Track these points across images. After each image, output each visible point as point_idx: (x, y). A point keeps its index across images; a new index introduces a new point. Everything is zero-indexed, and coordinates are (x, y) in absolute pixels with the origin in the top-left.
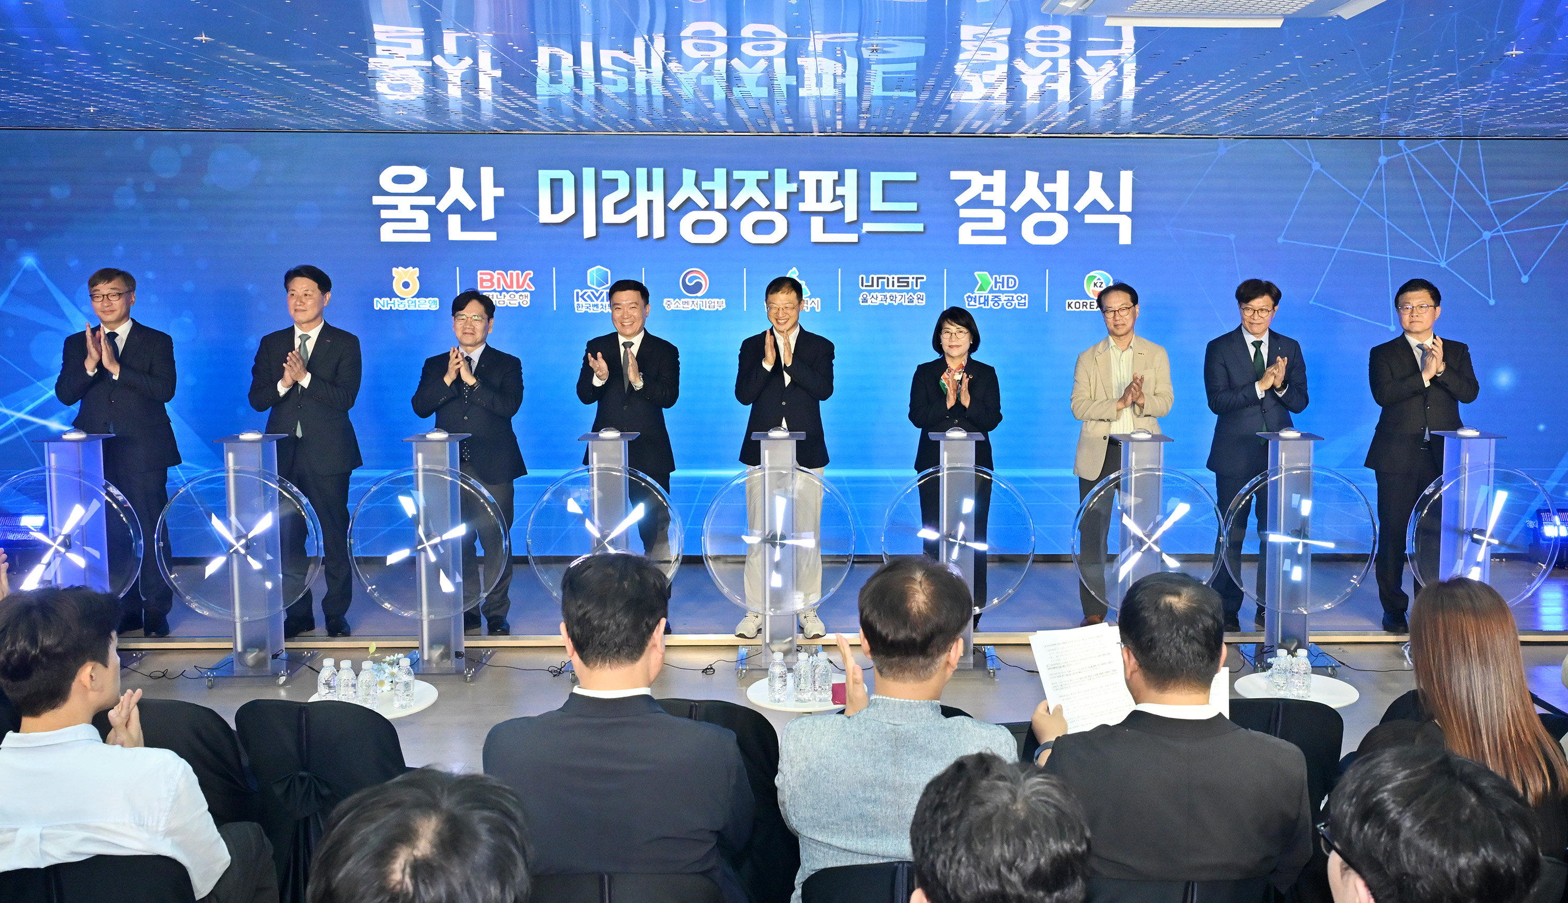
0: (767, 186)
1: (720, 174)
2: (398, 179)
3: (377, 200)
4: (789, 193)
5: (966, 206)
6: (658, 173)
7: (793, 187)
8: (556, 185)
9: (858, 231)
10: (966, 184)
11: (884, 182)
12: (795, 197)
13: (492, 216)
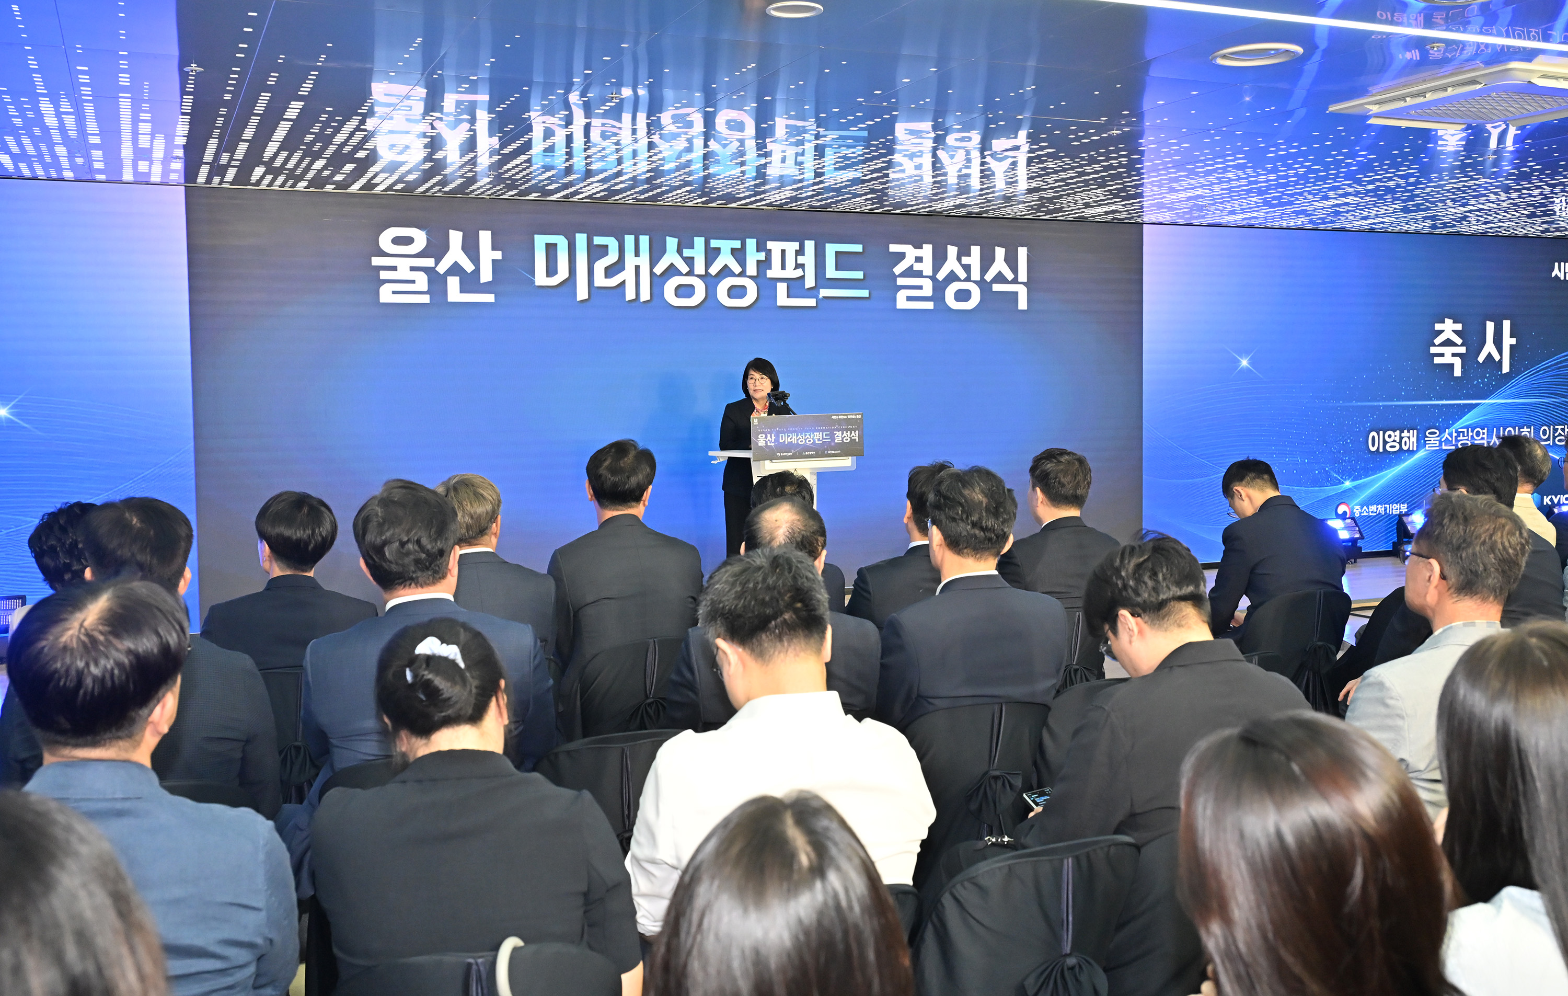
0: (739, 254)
1: (699, 242)
2: (397, 241)
3: (376, 261)
4: (758, 261)
5: (902, 275)
6: (644, 240)
7: (762, 256)
8: (551, 249)
9: (816, 297)
10: (902, 256)
11: (837, 252)
12: (764, 265)
13: (490, 279)
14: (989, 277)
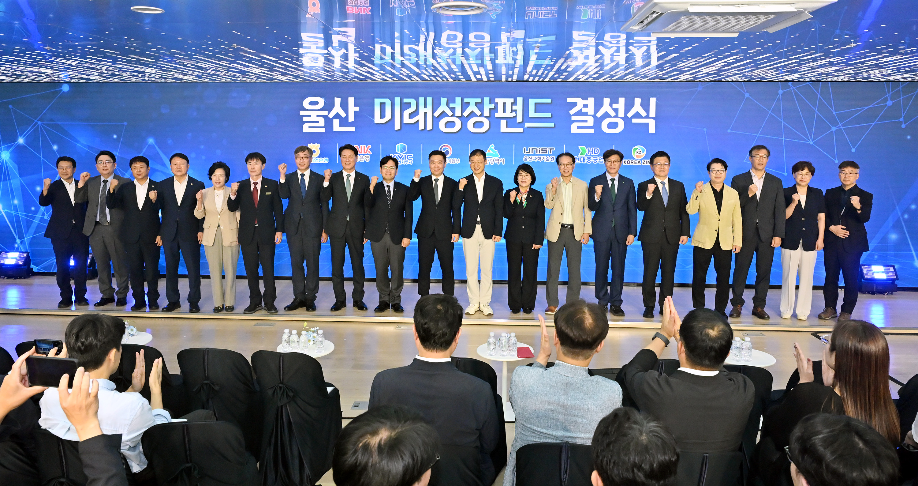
0: (480, 106)
1: (458, 100)
2: (311, 103)
3: (302, 113)
4: (490, 109)
5: (575, 114)
6: (429, 100)
7: (493, 106)
8: (382, 105)
9: (523, 127)
10: (575, 104)
11: (535, 103)
12: (493, 111)
13: (353, 120)
14: (630, 115)
